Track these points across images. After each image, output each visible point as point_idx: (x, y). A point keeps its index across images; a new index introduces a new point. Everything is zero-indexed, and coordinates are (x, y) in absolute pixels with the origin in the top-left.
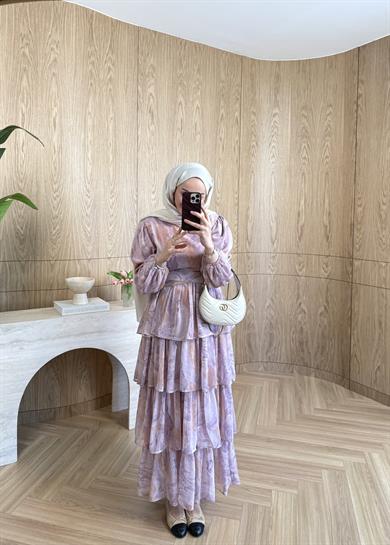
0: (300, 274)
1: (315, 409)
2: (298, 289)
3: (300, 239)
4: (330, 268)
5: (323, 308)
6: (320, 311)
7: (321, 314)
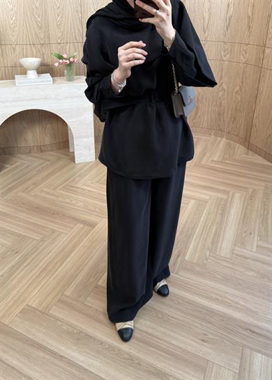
0: (225, 58)
1: (212, 161)
2: (222, 71)
3: (227, 28)
4: (247, 55)
5: (238, 87)
6: (236, 89)
7: (237, 92)
